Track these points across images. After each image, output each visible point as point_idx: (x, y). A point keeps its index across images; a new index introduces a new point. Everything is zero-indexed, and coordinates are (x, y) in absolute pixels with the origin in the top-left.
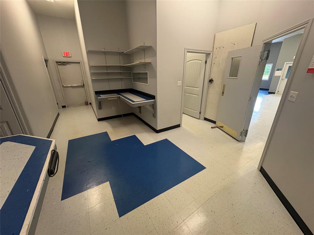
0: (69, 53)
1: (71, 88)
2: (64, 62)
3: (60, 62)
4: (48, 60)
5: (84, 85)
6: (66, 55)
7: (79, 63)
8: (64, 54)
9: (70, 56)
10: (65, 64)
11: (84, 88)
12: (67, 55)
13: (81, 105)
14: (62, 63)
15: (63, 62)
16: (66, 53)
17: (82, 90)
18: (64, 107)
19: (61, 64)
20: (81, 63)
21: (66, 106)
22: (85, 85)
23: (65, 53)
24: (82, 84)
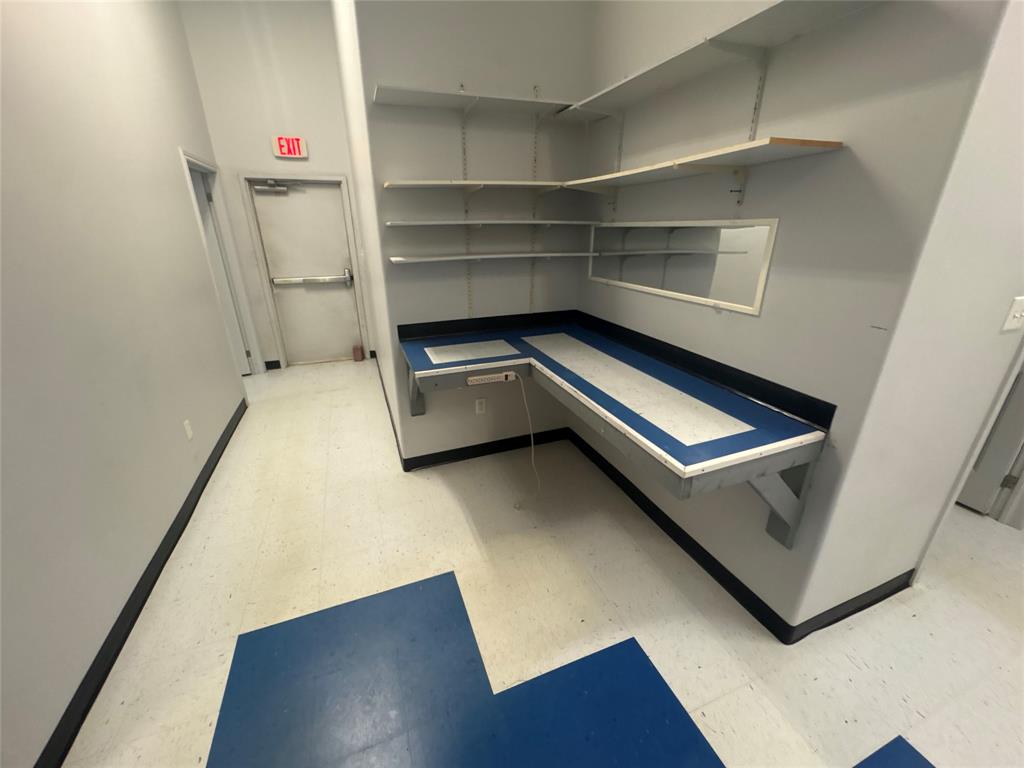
0: (298, 140)
1: (301, 291)
2: (278, 183)
3: (264, 182)
4: (213, 173)
5: (352, 278)
6: (285, 150)
7: (338, 184)
8: (281, 146)
9: (304, 154)
10: (285, 189)
11: (352, 291)
12: (290, 148)
13: (335, 359)
14: (271, 185)
15: (275, 180)
16: (288, 141)
17: (342, 297)
18: (272, 365)
19: (266, 188)
20: (344, 186)
21: (282, 364)
22: (355, 277)
23: (283, 143)
24: (347, 275)
